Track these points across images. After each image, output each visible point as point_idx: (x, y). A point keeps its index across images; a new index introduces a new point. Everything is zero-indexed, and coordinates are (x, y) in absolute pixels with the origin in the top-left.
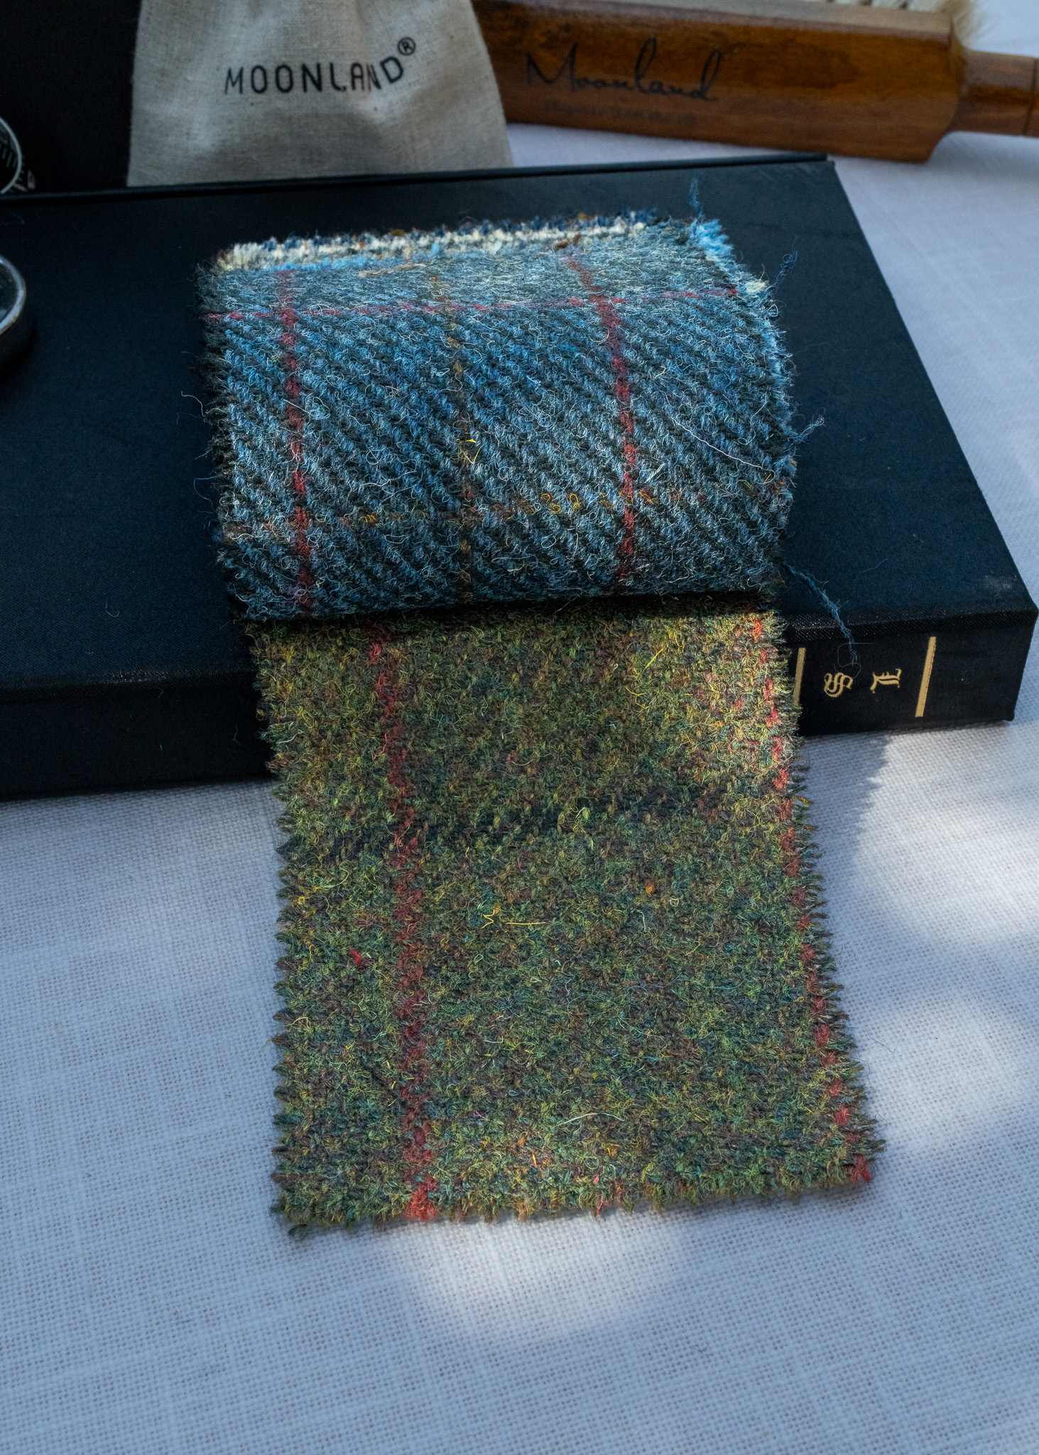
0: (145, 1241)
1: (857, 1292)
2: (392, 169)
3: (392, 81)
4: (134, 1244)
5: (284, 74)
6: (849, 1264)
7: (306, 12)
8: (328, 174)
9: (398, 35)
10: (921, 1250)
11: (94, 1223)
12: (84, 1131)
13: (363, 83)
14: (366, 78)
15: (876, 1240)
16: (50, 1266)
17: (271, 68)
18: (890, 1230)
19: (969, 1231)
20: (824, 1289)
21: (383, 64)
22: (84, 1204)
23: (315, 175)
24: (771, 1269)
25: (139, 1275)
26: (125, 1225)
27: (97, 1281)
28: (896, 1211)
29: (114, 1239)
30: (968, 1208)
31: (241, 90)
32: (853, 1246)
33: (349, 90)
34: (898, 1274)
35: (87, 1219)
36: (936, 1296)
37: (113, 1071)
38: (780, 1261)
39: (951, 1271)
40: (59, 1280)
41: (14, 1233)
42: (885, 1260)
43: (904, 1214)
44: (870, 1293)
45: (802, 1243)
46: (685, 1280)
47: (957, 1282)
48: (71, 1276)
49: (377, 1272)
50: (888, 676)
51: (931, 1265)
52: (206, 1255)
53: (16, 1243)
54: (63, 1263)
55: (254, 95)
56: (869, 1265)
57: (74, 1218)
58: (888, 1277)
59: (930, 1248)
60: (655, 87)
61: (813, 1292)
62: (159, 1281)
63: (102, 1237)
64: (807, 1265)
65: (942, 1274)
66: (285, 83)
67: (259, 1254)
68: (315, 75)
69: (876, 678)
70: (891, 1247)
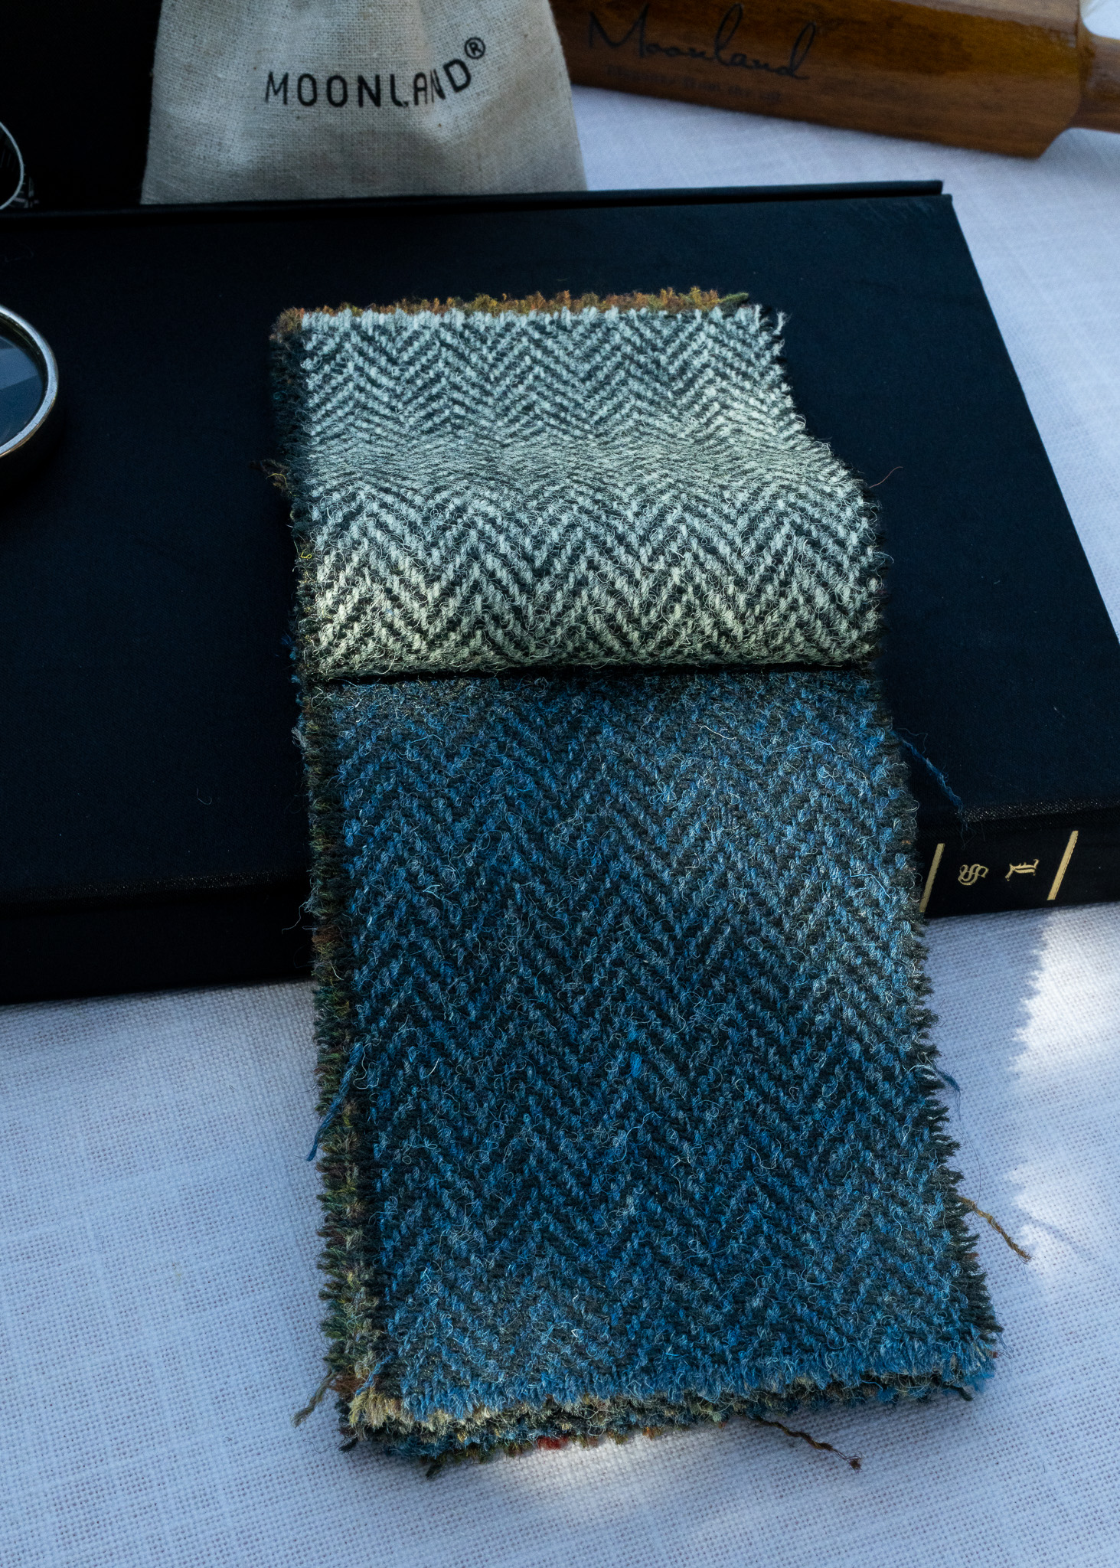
0: (296, 1512)
1: (1005, 1552)
2: (455, 190)
3: (457, 89)
4: (285, 1515)
5: (337, 86)
6: (997, 1523)
7: (366, 16)
8: (381, 194)
9: (465, 34)
10: (1066, 1506)
11: (242, 1492)
12: (218, 1388)
13: (426, 95)
14: (429, 89)
15: (1022, 1496)
16: (202, 1541)
17: (322, 78)
18: (1035, 1486)
19: (1110, 1485)
20: (974, 1550)
21: (447, 67)
22: (229, 1472)
23: (366, 195)
24: (921, 1530)
25: (295, 1550)
26: (273, 1494)
27: (252, 1557)
28: (1040, 1464)
29: (264, 1509)
30: (1110, 1460)
31: (285, 102)
32: (1001, 1503)
33: (412, 105)
34: (1044, 1533)
35: (234, 1488)
36: (1081, 1555)
37: (240, 1318)
38: (930, 1521)
39: (1095, 1528)
40: (213, 1556)
41: (160, 1506)
42: (1031, 1518)
43: (1048, 1467)
44: (1018, 1553)
45: (952, 1501)
46: (839, 1544)
47: (1100, 1539)
48: (225, 1552)
49: (534, 1542)
50: (1025, 866)
51: (1075, 1522)
52: (359, 1526)
53: (163, 1516)
54: (214, 1538)
55: (301, 107)
56: (1016, 1523)
57: (220, 1487)
58: (1034, 1536)
59: (1074, 1504)
60: (738, 59)
61: (963, 1554)
62: (315, 1555)
63: (251, 1508)
64: (956, 1525)
65: (1086, 1531)
66: (337, 96)
67: (413, 1525)
68: (373, 88)
69: (1012, 868)
70: (1036, 1503)
